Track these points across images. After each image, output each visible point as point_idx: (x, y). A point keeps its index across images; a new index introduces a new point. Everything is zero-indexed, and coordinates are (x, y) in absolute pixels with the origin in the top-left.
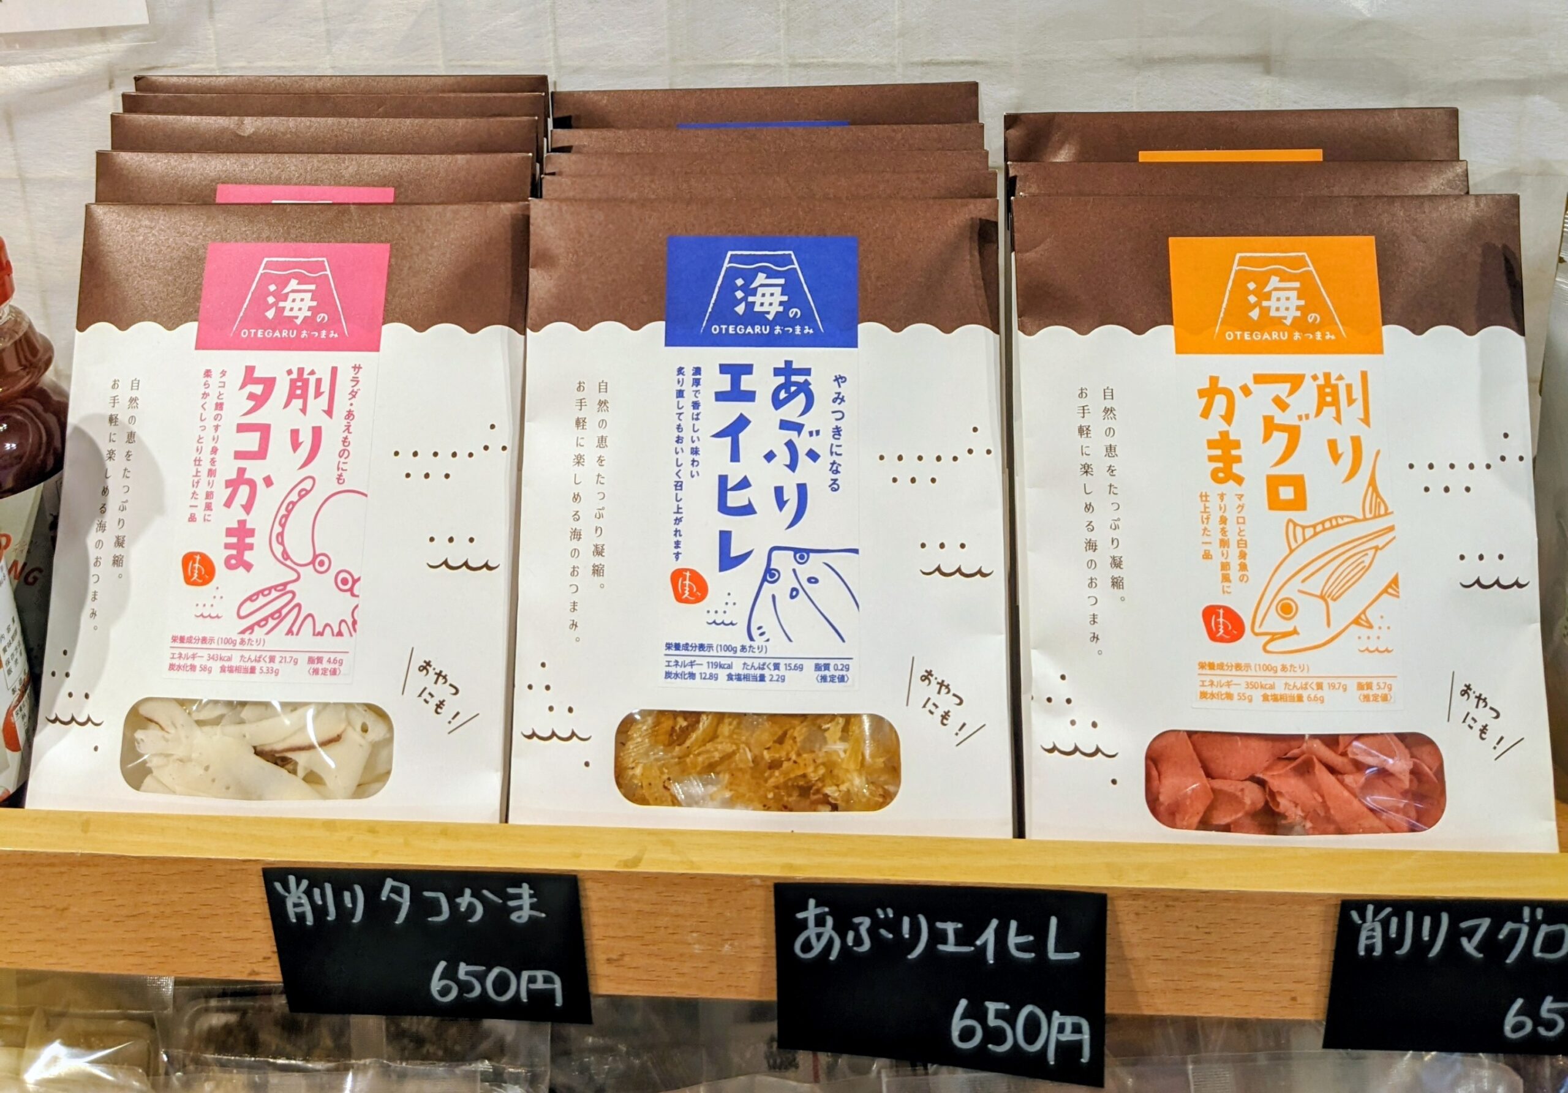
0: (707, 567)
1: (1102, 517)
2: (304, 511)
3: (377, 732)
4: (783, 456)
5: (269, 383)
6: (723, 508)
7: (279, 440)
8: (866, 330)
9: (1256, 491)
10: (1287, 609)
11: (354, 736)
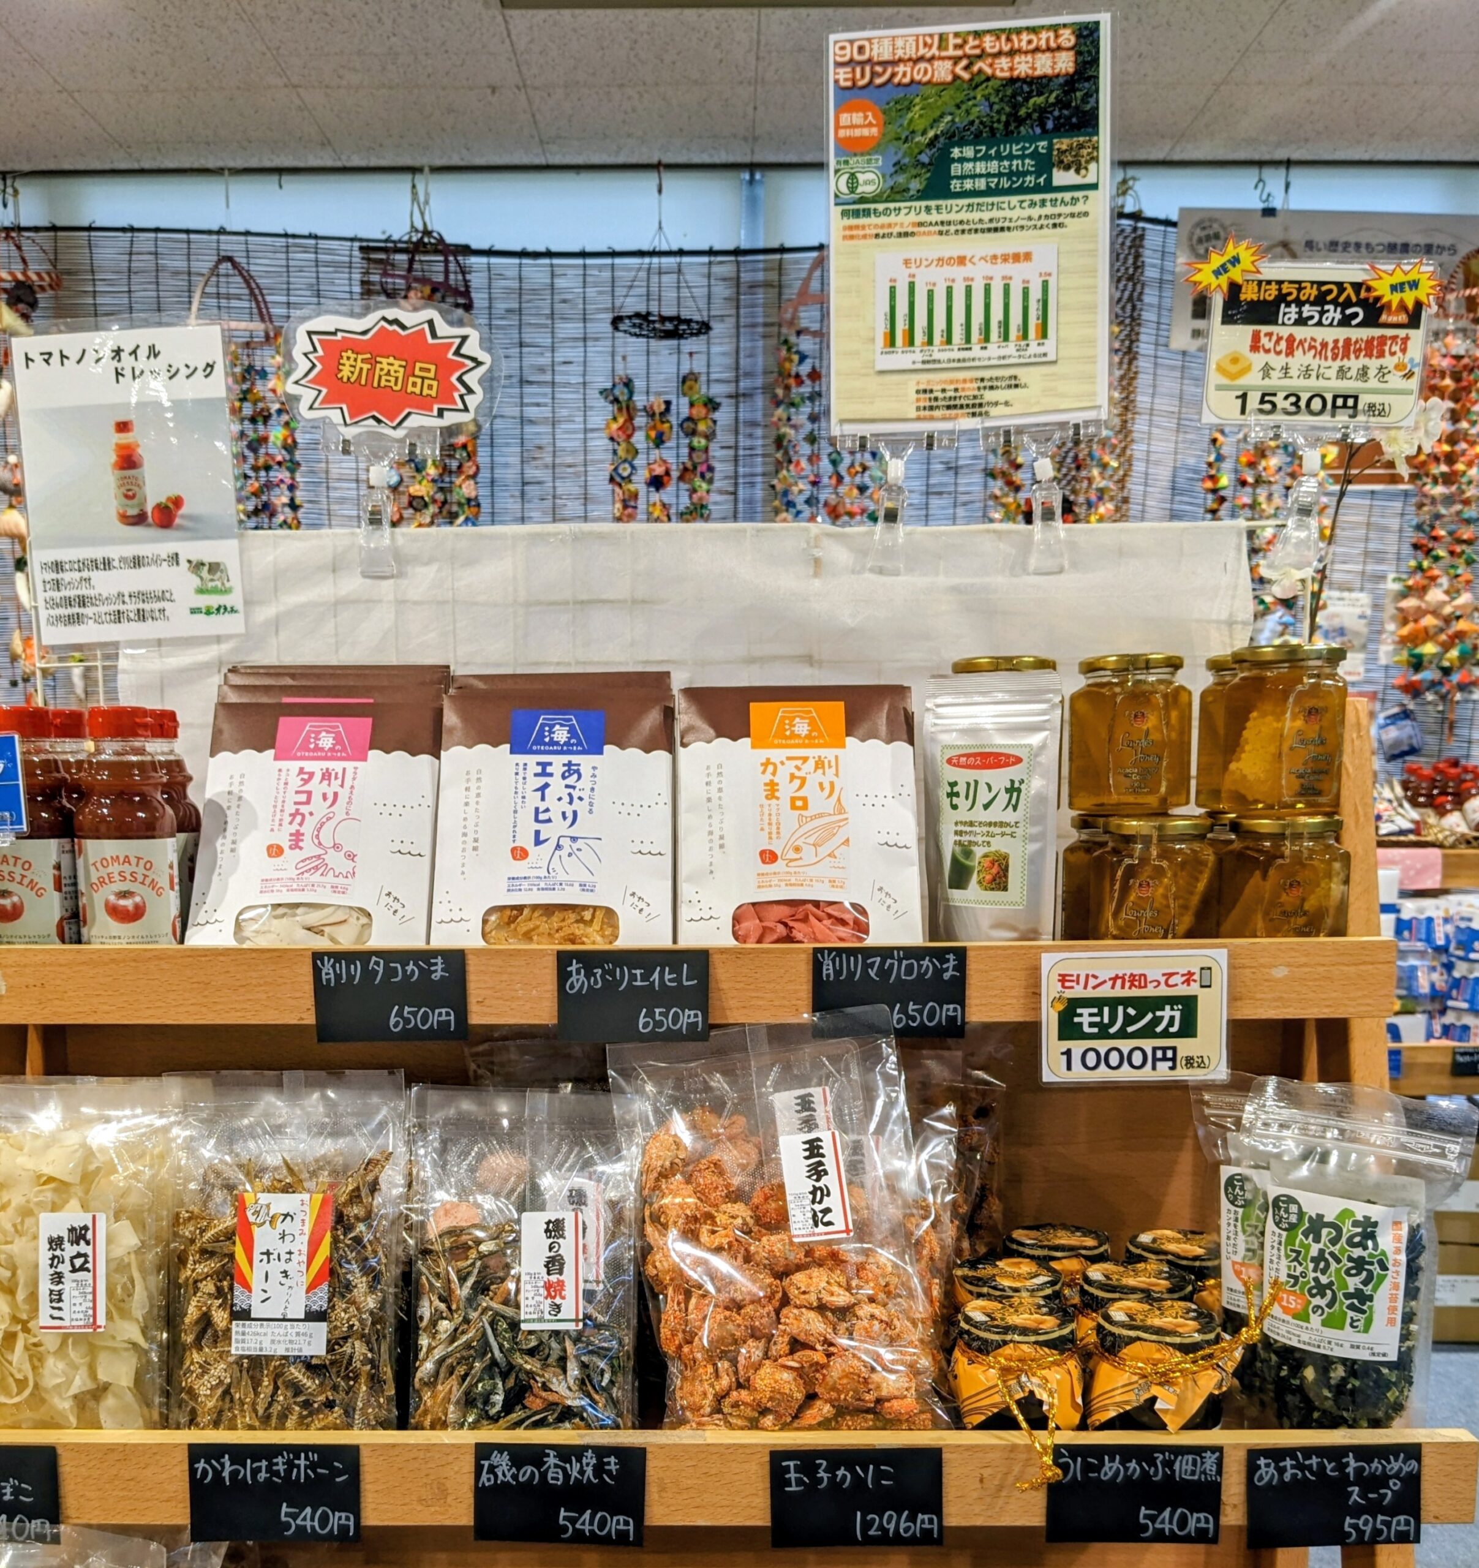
0: (529, 845)
1: (715, 821)
2: (329, 826)
3: (364, 920)
4: (567, 799)
5: (311, 775)
6: (537, 820)
7: (317, 798)
8: (607, 748)
9: (785, 803)
10: (797, 849)
11: (353, 920)
